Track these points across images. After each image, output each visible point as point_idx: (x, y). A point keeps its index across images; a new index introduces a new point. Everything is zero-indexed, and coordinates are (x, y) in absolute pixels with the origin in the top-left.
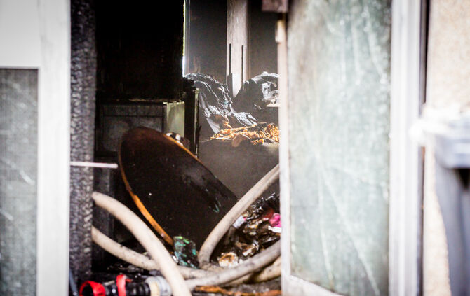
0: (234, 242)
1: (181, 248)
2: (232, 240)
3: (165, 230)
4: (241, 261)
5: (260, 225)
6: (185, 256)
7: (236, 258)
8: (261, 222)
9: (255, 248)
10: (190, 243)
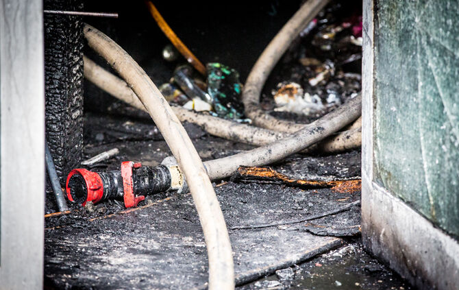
0: (299, 57)
1: (218, 83)
2: (295, 55)
3: (193, 53)
4: (307, 95)
5: (338, 35)
6: (223, 95)
7: (300, 91)
8: (339, 29)
9: (330, 72)
10: (232, 73)
